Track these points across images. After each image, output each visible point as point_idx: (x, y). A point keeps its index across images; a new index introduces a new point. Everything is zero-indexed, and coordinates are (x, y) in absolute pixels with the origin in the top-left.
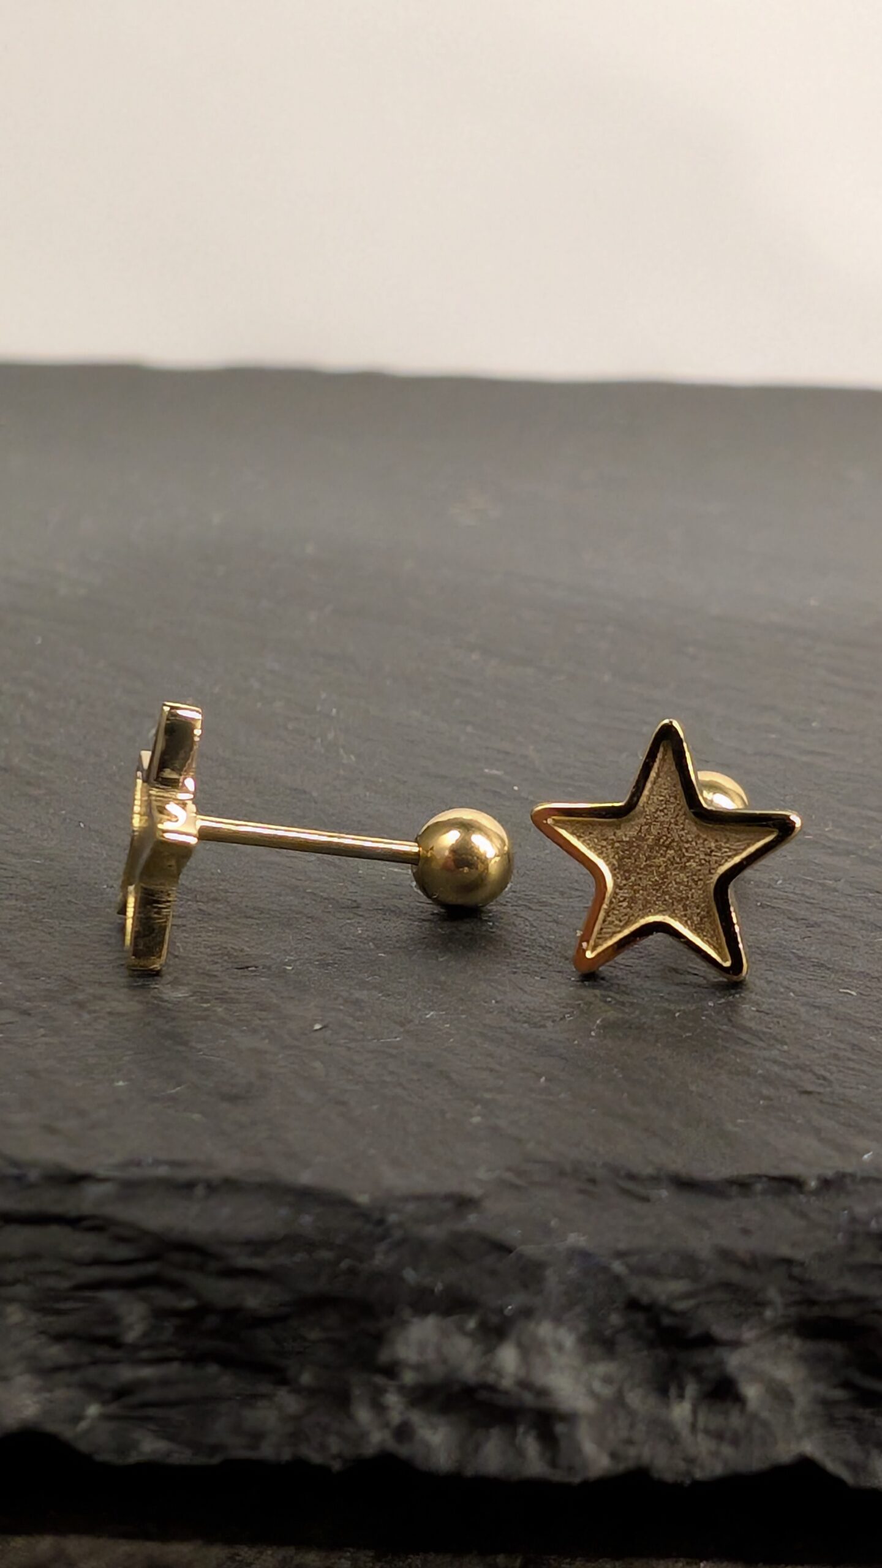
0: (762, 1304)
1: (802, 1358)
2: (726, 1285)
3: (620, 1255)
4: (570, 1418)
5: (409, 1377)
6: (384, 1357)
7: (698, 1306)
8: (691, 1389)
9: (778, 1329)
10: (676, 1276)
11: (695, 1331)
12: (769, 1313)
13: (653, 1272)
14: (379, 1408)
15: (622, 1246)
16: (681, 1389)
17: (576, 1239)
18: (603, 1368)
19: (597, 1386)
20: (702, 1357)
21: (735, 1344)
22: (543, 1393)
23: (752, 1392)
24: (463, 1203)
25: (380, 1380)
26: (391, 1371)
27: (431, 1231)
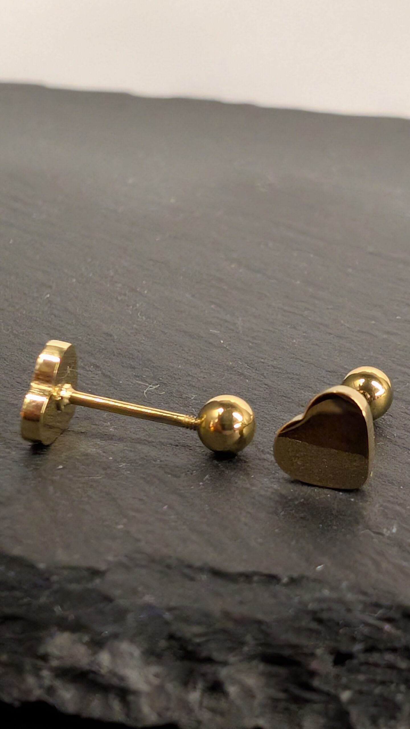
0: (243, 644)
1: (263, 674)
2: (224, 631)
3: (170, 609)
4: (136, 693)
5: (55, 663)
6: (42, 650)
7: (207, 641)
8: (200, 685)
9: (251, 658)
10: (199, 623)
11: (204, 654)
12: (246, 649)
13: (187, 620)
14: (39, 677)
15: (173, 604)
16: (195, 683)
17: (149, 599)
18: (154, 669)
19: (152, 678)
20: (207, 668)
21: (225, 664)
22: (122, 678)
23: (232, 690)
24: (95, 573)
25: (40, 663)
26: (45, 658)
27: (74, 587)
